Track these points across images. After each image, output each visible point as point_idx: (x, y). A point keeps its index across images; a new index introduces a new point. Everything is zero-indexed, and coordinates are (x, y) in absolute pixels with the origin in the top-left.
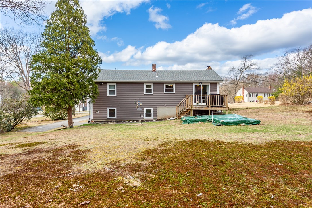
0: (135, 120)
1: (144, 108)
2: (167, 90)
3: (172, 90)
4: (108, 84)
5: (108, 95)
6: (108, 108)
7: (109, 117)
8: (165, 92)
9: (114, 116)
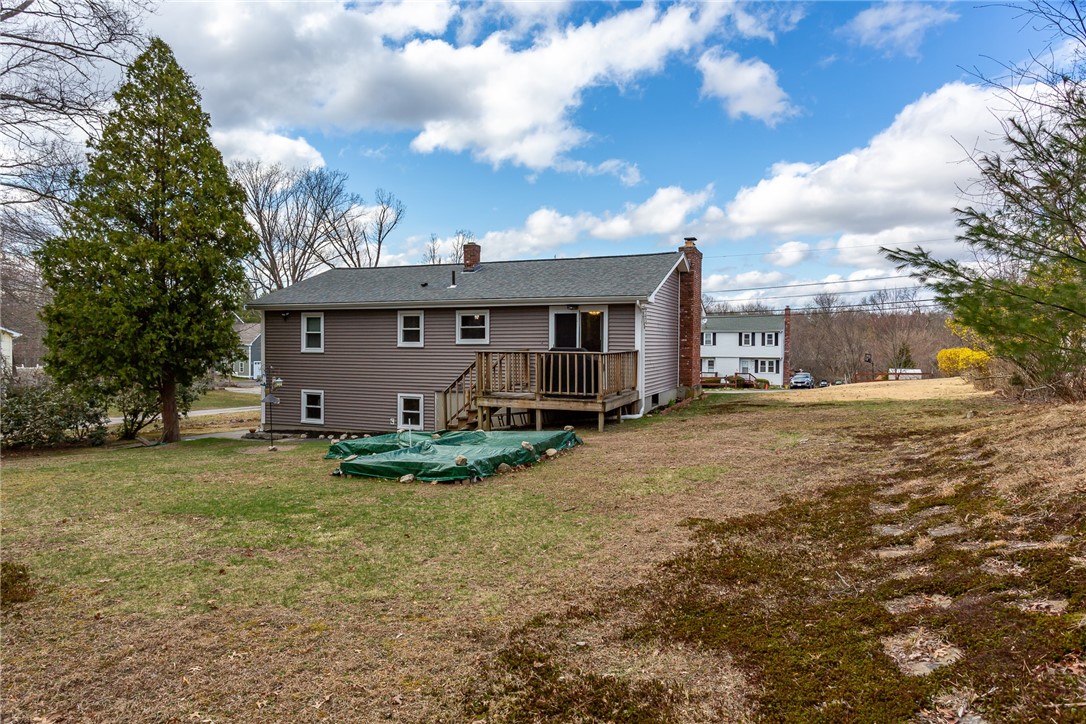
0: (354, 434)
1: (399, 395)
2: (465, 334)
3: (481, 334)
4: (303, 314)
5: (304, 349)
6: (303, 391)
7: (304, 419)
8: (459, 340)
9: (318, 417)
